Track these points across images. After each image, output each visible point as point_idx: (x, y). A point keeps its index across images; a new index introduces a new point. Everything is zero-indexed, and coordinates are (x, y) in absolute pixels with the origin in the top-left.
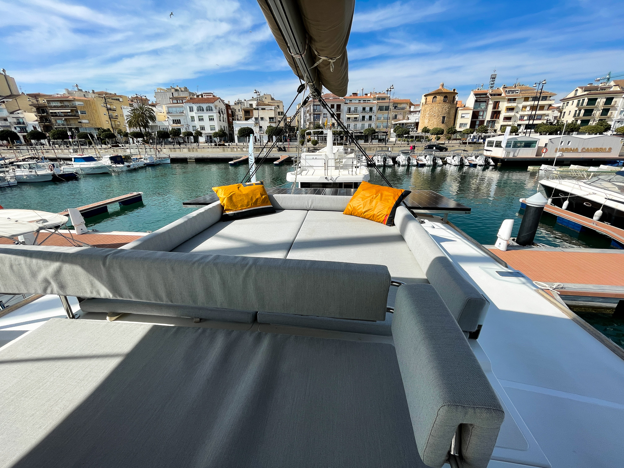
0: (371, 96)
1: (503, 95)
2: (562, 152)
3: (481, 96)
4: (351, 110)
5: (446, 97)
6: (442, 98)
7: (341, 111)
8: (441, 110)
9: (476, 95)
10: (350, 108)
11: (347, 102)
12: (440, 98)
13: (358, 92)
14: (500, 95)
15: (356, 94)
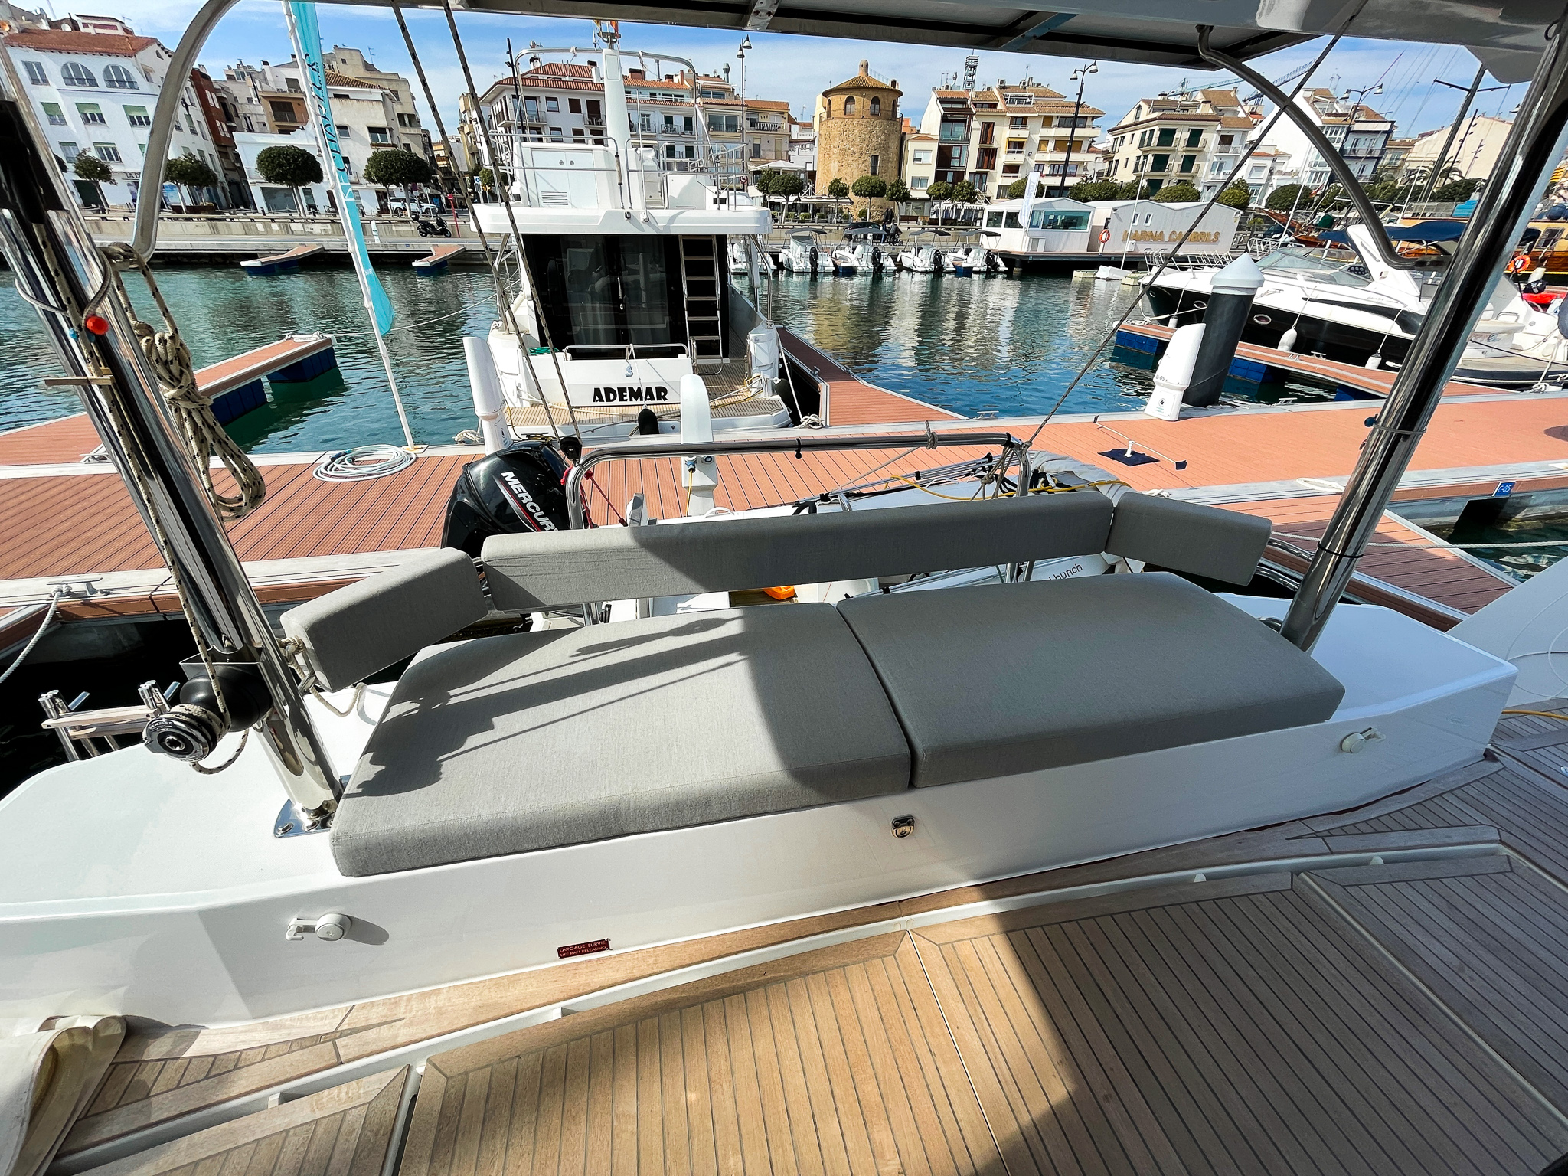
1: (1000, 107)
2: (1134, 241)
3: (955, 106)
5: (875, 101)
6: (868, 103)
8: (867, 136)
9: (942, 101)
12: (861, 103)
13: (647, 69)
14: (994, 106)
15: (639, 72)
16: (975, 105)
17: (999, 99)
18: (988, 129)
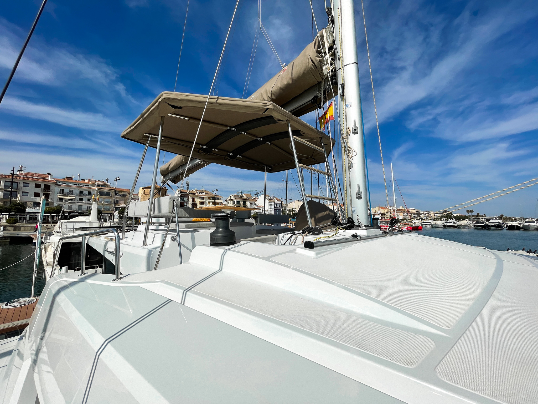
0: (89, 182)
1: (196, 194)
3: (184, 194)
4: (65, 191)
7: (51, 191)
10: (63, 190)
11: (60, 184)
13: (73, 177)
15: (71, 178)
16: (189, 193)
17: (196, 192)
18: (193, 200)
